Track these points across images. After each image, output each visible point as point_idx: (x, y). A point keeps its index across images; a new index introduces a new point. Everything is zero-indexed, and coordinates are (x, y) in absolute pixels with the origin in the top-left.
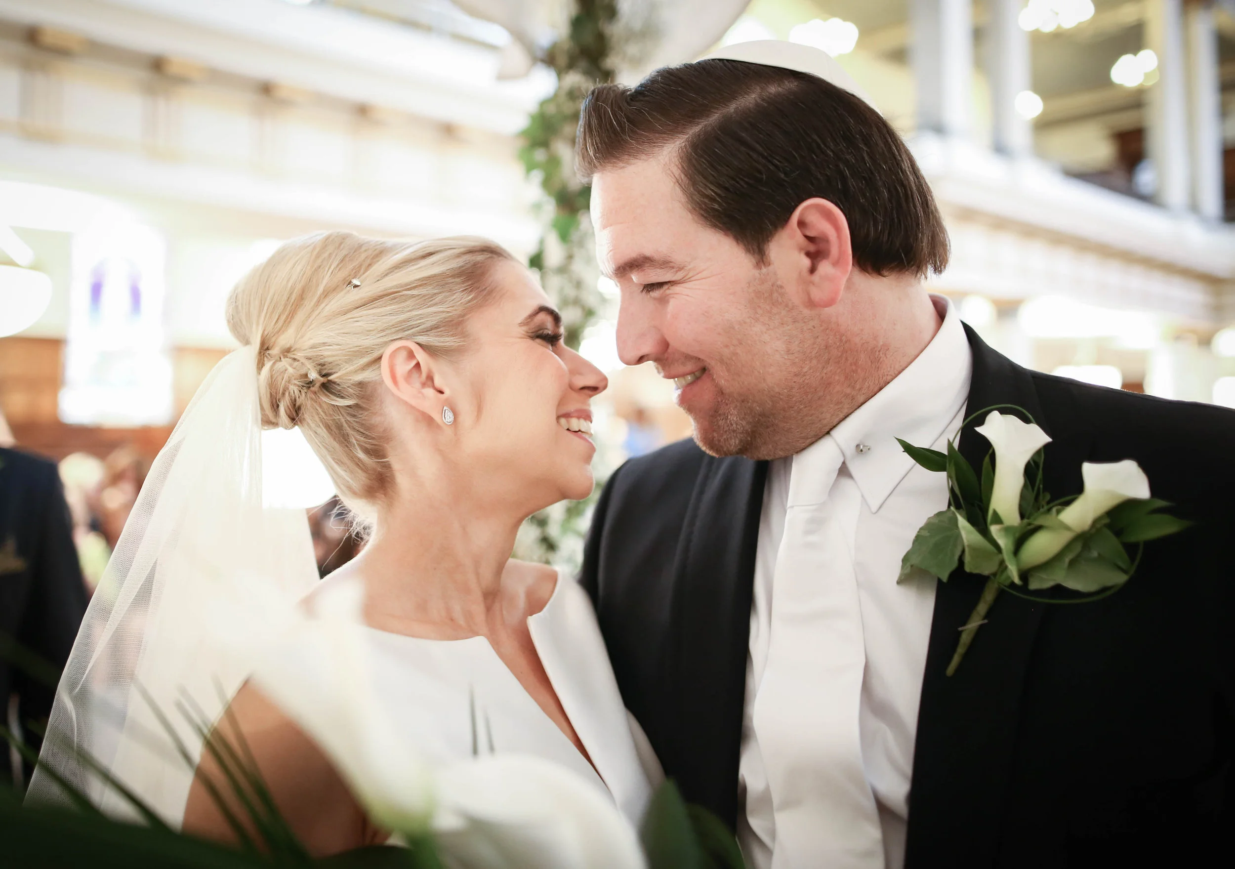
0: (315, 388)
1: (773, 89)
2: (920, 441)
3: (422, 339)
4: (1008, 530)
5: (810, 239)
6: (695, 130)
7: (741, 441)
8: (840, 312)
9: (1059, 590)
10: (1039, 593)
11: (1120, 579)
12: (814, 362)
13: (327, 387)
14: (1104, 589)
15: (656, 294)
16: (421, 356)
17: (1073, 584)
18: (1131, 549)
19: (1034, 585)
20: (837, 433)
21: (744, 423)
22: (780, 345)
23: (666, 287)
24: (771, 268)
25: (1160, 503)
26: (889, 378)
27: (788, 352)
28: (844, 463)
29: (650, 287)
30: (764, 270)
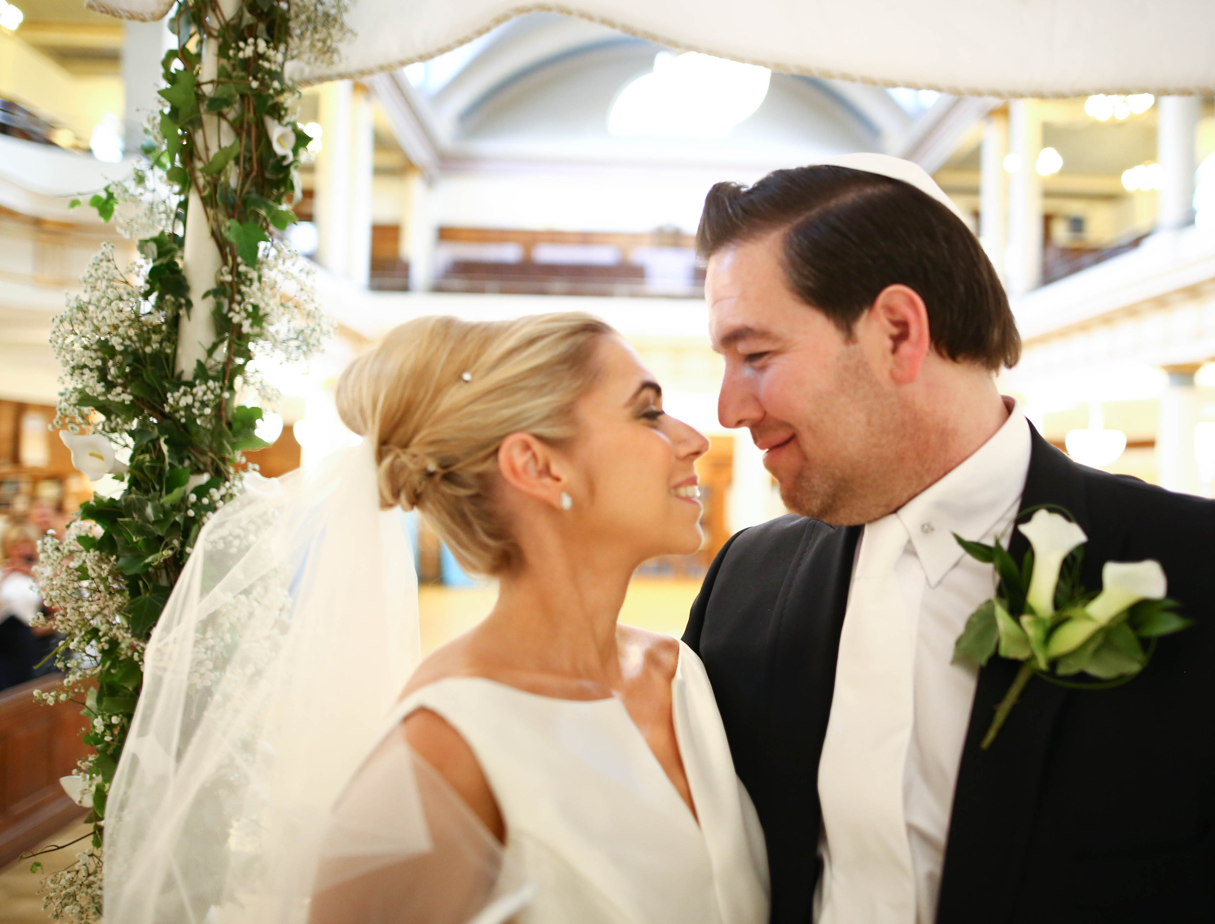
0: (437, 478)
1: (869, 191)
2: (971, 535)
3: (538, 430)
4: (1038, 621)
5: (896, 324)
6: (799, 220)
7: (822, 503)
8: (917, 392)
9: (1082, 676)
10: (1067, 678)
11: (1133, 667)
12: (891, 436)
13: (449, 477)
14: (1121, 677)
15: (758, 363)
16: (537, 447)
17: (1094, 670)
18: (1144, 643)
19: (1062, 670)
20: (905, 513)
21: (826, 486)
22: (862, 417)
23: (766, 358)
24: (858, 346)
25: (1171, 603)
26: (954, 464)
27: (869, 423)
28: (910, 542)
29: (752, 357)
30: (852, 347)
